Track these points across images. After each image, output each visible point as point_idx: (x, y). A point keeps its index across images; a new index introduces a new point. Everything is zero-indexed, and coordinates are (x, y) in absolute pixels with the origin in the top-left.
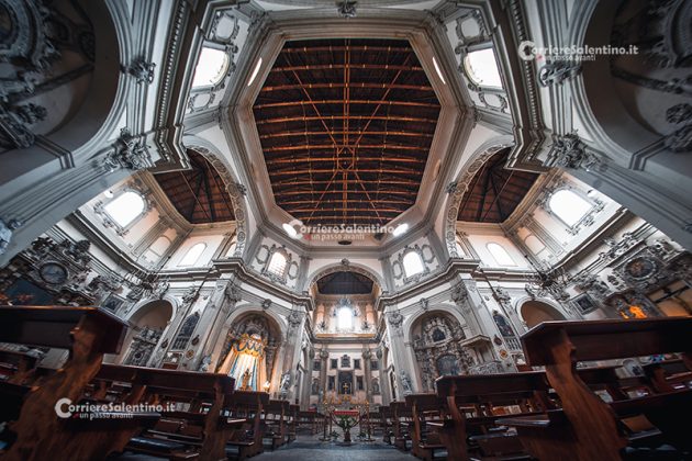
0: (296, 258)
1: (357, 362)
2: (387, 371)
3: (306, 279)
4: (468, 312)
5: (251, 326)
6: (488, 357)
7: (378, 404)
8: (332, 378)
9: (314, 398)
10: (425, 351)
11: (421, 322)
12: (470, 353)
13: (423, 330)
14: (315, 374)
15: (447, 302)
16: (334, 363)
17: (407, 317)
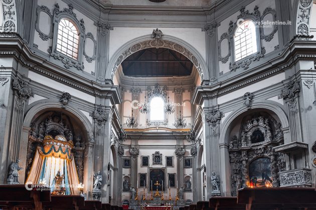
0: (90, 27)
1: (169, 161)
2: (200, 170)
3: (107, 62)
4: (294, 113)
5: (51, 125)
6: (301, 164)
7: (189, 201)
8: (143, 176)
9: (125, 195)
10: (239, 152)
11: (240, 121)
12: (284, 158)
13: (242, 129)
14: (126, 172)
15: (275, 99)
16: (145, 161)
17: (227, 115)
